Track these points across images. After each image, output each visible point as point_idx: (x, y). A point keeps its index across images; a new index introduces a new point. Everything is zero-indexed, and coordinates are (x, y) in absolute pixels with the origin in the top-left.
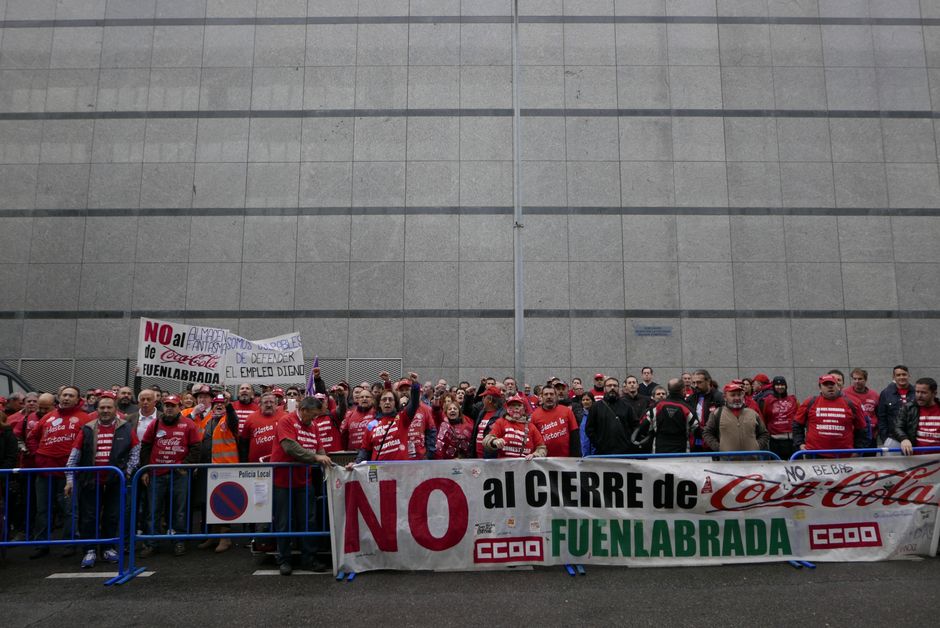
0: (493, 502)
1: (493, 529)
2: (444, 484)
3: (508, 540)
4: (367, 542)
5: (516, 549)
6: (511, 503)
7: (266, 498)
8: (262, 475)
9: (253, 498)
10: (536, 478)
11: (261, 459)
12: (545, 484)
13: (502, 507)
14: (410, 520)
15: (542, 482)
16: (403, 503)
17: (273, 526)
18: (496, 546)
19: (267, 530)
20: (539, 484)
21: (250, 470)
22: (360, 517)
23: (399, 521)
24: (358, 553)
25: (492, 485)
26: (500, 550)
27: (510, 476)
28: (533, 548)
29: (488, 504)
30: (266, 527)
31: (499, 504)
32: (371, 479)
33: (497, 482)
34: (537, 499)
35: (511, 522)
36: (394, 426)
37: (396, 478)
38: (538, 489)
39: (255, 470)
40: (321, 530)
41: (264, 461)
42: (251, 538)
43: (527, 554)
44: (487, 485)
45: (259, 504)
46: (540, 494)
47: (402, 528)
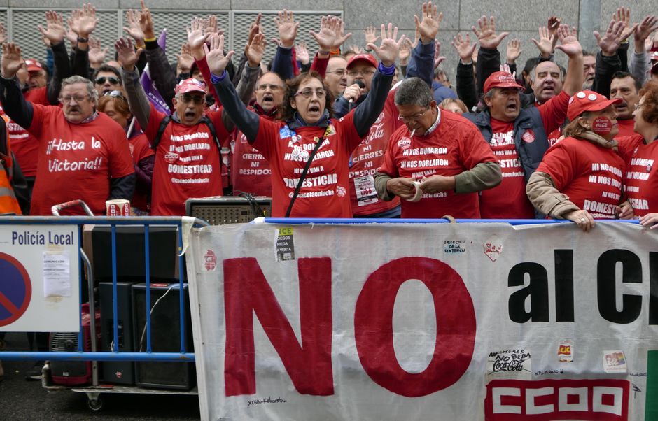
0: (528, 308)
1: (527, 363)
2: (428, 271)
3: (557, 385)
4: (271, 373)
5: (573, 399)
6: (566, 313)
7: (67, 286)
8: (58, 240)
9: (41, 285)
10: (619, 266)
11: (55, 209)
12: (638, 279)
13: (546, 319)
14: (358, 336)
15: (633, 273)
16: (344, 304)
17: (83, 339)
18: (531, 394)
19: (71, 348)
20: (627, 278)
21: (33, 230)
22: (258, 328)
23: (336, 337)
24: (253, 397)
25: (527, 277)
26: (539, 401)
27: (564, 259)
28: (608, 400)
29: (517, 313)
30: (69, 342)
31: (540, 314)
32: (281, 254)
33: (537, 271)
34: (619, 306)
35: (564, 350)
36: (327, 148)
37: (329, 255)
38: (623, 288)
39: (44, 230)
40: (178, 351)
41: (62, 212)
42: (41, 362)
43: (595, 410)
44: (515, 276)
45: (55, 297)
46: (626, 297)
47: (343, 350)
